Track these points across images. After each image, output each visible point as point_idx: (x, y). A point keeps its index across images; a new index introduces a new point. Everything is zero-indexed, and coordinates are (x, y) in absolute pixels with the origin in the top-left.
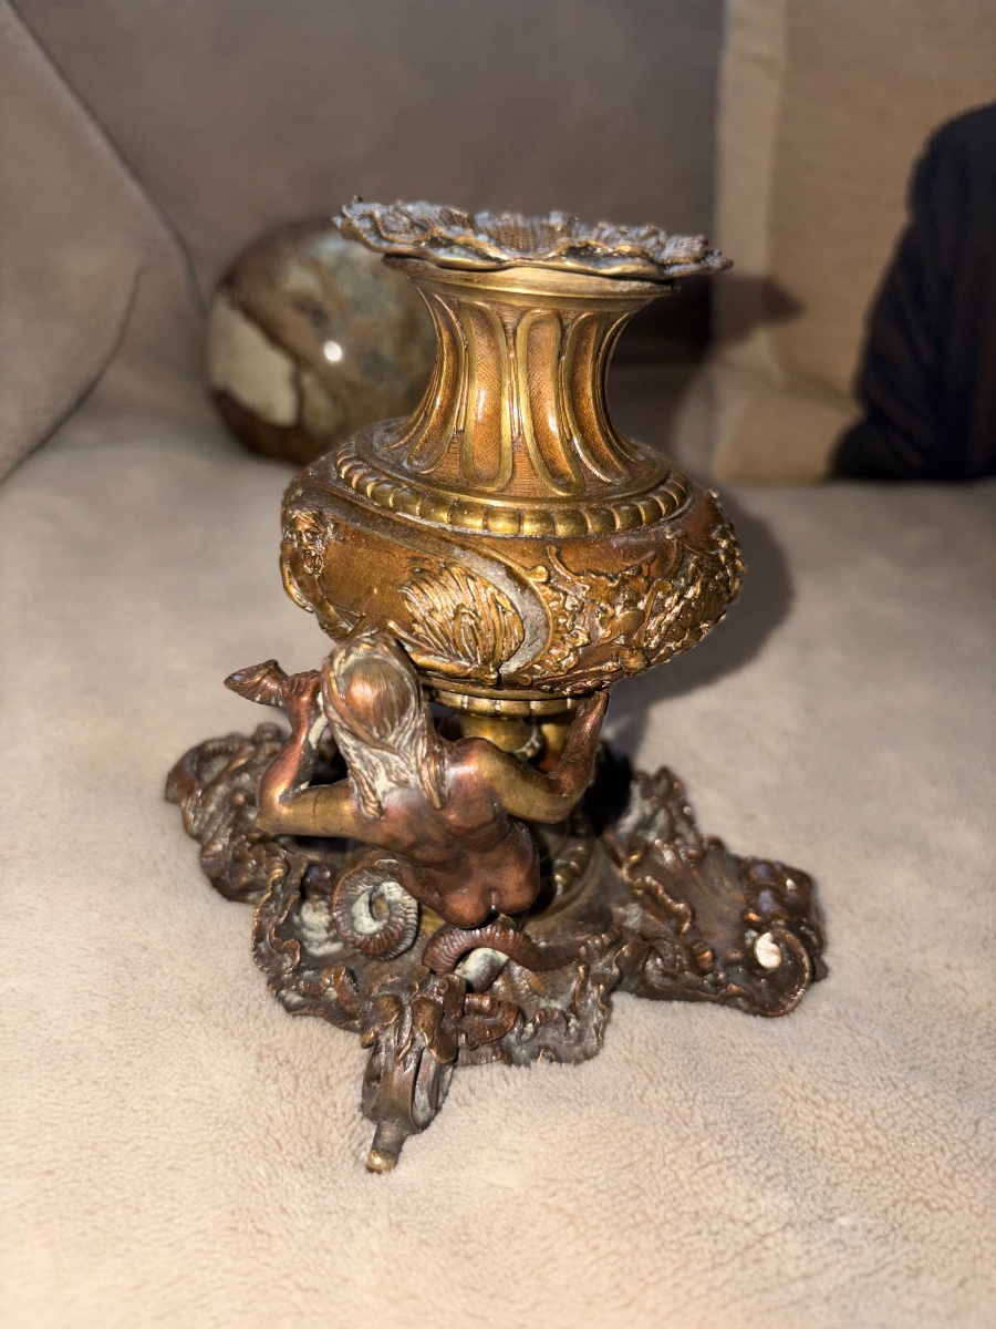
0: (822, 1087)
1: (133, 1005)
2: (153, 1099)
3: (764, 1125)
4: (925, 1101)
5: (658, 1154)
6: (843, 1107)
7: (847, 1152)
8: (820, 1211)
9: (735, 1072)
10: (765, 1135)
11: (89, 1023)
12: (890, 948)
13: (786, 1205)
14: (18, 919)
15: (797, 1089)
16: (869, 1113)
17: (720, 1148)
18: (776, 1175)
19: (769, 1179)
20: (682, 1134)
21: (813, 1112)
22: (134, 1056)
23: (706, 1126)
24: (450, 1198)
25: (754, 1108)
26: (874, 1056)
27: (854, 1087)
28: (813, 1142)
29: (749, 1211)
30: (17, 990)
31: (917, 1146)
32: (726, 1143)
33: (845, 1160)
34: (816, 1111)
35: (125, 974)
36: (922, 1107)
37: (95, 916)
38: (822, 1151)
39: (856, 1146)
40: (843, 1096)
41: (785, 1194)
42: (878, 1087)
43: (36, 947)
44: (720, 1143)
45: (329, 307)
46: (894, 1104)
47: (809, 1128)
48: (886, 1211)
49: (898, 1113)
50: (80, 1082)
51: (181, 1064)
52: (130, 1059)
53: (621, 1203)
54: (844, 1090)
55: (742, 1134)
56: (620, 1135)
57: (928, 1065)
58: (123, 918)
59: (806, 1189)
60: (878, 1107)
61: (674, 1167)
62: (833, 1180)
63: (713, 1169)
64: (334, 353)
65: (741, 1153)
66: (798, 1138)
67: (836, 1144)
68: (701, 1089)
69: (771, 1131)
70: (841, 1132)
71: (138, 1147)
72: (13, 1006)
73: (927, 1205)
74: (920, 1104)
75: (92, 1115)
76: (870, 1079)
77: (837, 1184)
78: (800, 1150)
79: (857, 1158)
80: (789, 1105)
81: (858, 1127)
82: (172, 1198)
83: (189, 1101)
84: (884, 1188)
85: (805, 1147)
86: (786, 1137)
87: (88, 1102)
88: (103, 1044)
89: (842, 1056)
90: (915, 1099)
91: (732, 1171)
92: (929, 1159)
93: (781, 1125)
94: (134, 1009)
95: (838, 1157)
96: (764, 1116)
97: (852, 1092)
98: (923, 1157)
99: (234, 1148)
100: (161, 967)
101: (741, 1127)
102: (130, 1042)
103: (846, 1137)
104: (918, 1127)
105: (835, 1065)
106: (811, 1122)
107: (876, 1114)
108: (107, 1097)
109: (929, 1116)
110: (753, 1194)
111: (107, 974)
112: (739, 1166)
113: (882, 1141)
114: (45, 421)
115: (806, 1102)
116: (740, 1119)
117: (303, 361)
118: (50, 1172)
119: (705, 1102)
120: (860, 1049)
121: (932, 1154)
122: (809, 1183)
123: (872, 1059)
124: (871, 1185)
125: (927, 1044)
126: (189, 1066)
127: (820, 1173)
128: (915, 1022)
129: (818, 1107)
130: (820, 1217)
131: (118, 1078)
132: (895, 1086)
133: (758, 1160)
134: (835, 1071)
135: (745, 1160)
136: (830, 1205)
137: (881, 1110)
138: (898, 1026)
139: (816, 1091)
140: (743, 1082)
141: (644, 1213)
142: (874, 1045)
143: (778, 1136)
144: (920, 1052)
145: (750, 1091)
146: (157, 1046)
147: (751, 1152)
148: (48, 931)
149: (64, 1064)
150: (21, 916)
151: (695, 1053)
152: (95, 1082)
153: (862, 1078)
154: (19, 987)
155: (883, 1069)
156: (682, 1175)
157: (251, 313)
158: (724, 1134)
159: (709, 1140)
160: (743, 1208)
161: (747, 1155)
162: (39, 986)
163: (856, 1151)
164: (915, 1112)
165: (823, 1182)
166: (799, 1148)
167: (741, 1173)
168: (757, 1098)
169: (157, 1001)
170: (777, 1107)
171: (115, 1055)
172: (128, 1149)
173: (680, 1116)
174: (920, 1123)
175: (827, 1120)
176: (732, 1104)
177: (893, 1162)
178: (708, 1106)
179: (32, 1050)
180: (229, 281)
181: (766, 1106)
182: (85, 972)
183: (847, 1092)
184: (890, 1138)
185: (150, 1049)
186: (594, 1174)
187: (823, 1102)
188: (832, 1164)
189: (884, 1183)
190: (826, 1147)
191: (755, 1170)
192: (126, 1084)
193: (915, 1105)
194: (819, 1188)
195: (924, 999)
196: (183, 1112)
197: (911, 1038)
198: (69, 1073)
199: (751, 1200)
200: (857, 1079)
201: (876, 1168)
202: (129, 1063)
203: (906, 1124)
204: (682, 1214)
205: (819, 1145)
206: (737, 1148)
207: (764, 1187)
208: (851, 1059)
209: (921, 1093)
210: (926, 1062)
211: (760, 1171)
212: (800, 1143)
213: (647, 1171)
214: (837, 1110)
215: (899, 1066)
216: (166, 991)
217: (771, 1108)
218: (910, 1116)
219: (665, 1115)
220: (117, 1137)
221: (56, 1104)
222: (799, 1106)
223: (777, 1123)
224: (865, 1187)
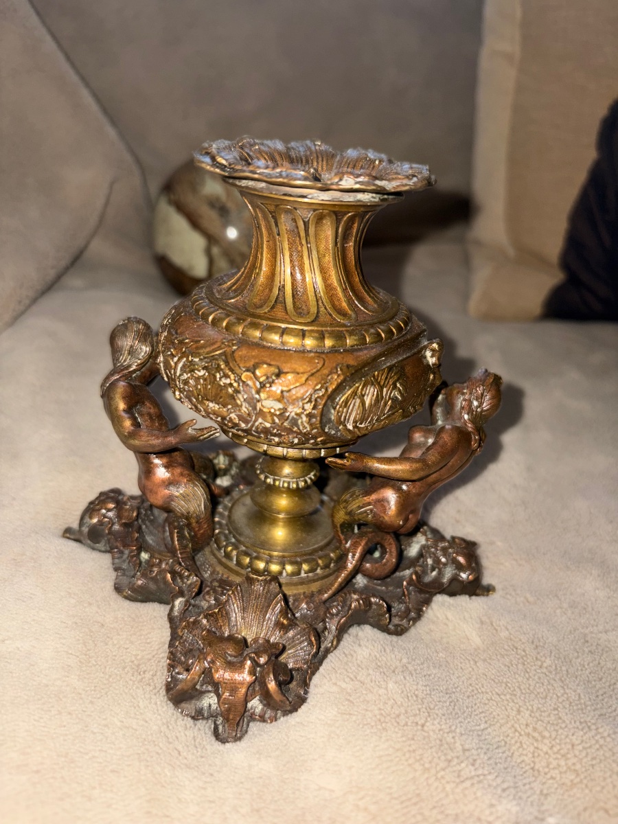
0: (539, 726)
1: (95, 663)
2: (106, 726)
3: (500, 751)
4: (608, 739)
5: (433, 771)
6: (553, 742)
7: (555, 773)
8: (536, 814)
9: (481, 711)
10: (501, 758)
11: (66, 673)
12: (587, 628)
13: (515, 809)
14: (23, 601)
15: (523, 727)
16: (570, 747)
17: (472, 768)
18: (508, 788)
19: (504, 790)
20: (449, 757)
21: (533, 744)
22: (95, 698)
23: (464, 750)
24: (294, 793)
25: (494, 738)
26: (577, 705)
27: (561, 728)
28: (532, 765)
29: (491, 814)
30: (21, 649)
31: (601, 771)
32: (477, 766)
33: (552, 778)
34: (535, 744)
35: (90, 641)
36: (606, 744)
37: (73, 601)
38: (539, 771)
39: (561, 769)
40: (554, 734)
41: (514, 803)
42: (578, 728)
43: (34, 620)
44: (473, 765)
45: (230, 205)
46: (588, 741)
47: (531, 755)
48: (579, 814)
49: (590, 747)
50: (60, 713)
51: (126, 705)
52: (93, 700)
53: (407, 807)
54: (555, 730)
55: (486, 758)
56: (407, 755)
57: (611, 713)
58: (90, 604)
59: (528, 797)
60: (577, 742)
61: (443, 781)
62: (545, 792)
63: (468, 783)
64: (232, 233)
65: (486, 772)
66: (523, 761)
67: (548, 767)
68: (459, 725)
69: (505, 755)
70: (551, 760)
71: (94, 757)
72: (18, 660)
73: (606, 811)
74: (605, 741)
75: (66, 735)
76: (573, 722)
77: (546, 795)
78: (524, 770)
79: (561, 778)
80: (517, 738)
81: (563, 756)
82: (112, 791)
83: (128, 728)
84: (579, 799)
85: (527, 768)
86: (514, 760)
87: (65, 726)
88: (75, 688)
89: (555, 704)
90: (602, 737)
91: (481, 785)
92: (609, 780)
93: (512, 751)
94: (95, 666)
95: (548, 776)
96: (500, 744)
97: (560, 731)
98: (605, 779)
99: (152, 757)
100: (112, 639)
101: (485, 753)
102: (93, 688)
103: (554, 763)
104: (603, 758)
105: (549, 711)
106: (531, 751)
107: (575, 747)
108: (77, 724)
109: (610, 750)
110: (494, 802)
111: (79, 640)
112: (485, 782)
113: (578, 767)
114: (52, 274)
115: (528, 737)
116: (484, 746)
117: (212, 239)
118: (38, 772)
119: (462, 734)
120: (567, 699)
121: (611, 777)
122: (529, 793)
123: (575, 708)
124: (569, 796)
125: (611, 696)
126: (130, 706)
127: (537, 786)
128: (604, 680)
129: (537, 740)
130: (536, 818)
131: (84, 711)
132: (589, 727)
133: (497, 777)
134: (549, 715)
135: (490, 777)
136: (543, 808)
137: (578, 745)
138: (593, 683)
139: (535, 729)
140: (487, 719)
141: (422, 814)
142: (577, 697)
143: (509, 759)
144: (606, 703)
145: (491, 725)
146: (111, 692)
147: (493, 771)
148: (42, 610)
149: (50, 700)
150: (25, 599)
151: (453, 696)
152: (70, 714)
153: (568, 722)
154: (22, 647)
155: (582, 715)
156: (448, 788)
157: (181, 208)
158: (475, 758)
159: (466, 762)
160: (487, 812)
161: (490, 773)
162: (34, 647)
163: (561, 773)
164: (601, 746)
165: (538, 792)
166: (522, 768)
167: (486, 786)
168: (495, 730)
169: (110, 663)
170: (509, 738)
171: (83, 696)
172: (87, 757)
173: (447, 744)
174: (603, 755)
175: (541, 750)
176: (479, 735)
177: (585, 781)
178: (464, 737)
179: (29, 690)
180: (168, 188)
181: (502, 738)
182: (65, 638)
183: (557, 731)
184: (584, 764)
185: (106, 694)
186: (389, 785)
187: (540, 739)
188: (544, 780)
189: (578, 795)
190: (541, 769)
191: (495, 784)
192: (90, 715)
193: (602, 742)
194: (536, 797)
195: (609, 665)
196: (124, 735)
197: (601, 692)
198: (53, 707)
199: (492, 806)
200: (564, 722)
201: (573, 785)
202: (92, 702)
203: (595, 755)
204: (447, 815)
205: (536, 767)
206: (483, 768)
207: (500, 797)
208: (561, 707)
209: (605, 734)
210: (610, 710)
211: (498, 785)
212: (523, 765)
213: (425, 784)
214: (548, 744)
215: (592, 713)
216: (115, 656)
217: (505, 739)
218: (598, 749)
219: (438, 742)
220: (82, 750)
221: (44, 727)
222: (524, 739)
223: (509, 750)
224: (566, 797)
